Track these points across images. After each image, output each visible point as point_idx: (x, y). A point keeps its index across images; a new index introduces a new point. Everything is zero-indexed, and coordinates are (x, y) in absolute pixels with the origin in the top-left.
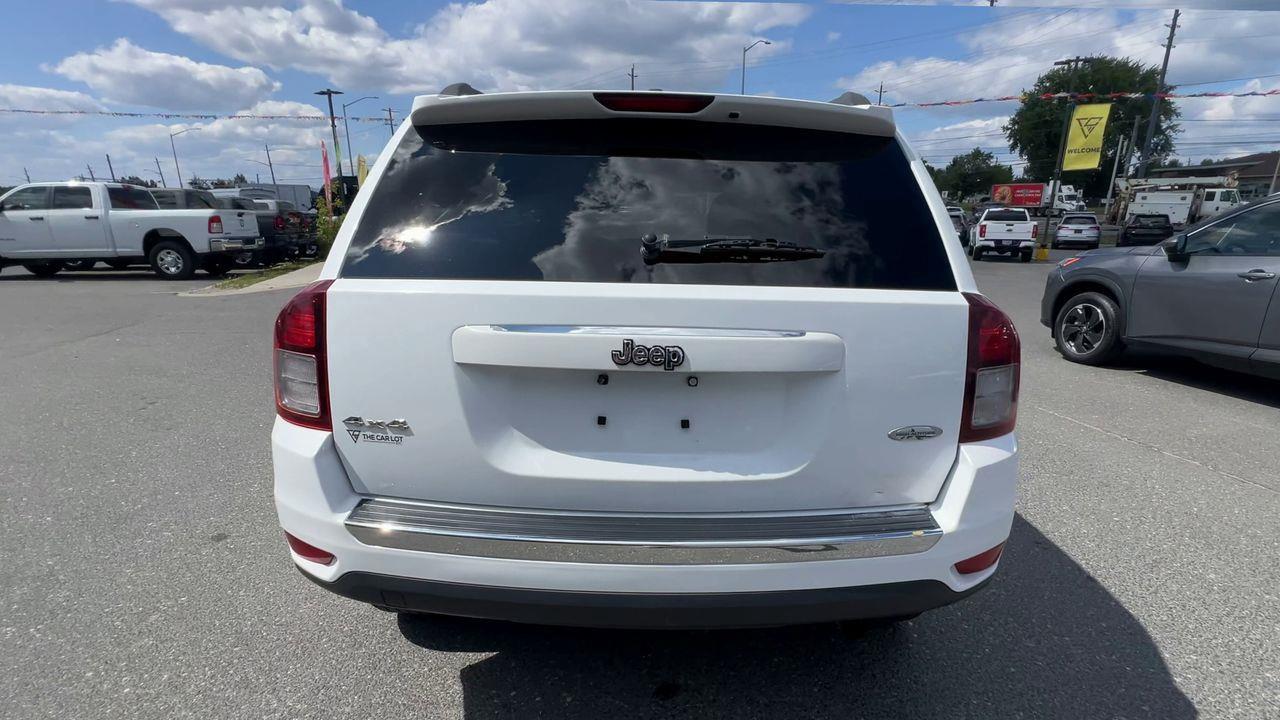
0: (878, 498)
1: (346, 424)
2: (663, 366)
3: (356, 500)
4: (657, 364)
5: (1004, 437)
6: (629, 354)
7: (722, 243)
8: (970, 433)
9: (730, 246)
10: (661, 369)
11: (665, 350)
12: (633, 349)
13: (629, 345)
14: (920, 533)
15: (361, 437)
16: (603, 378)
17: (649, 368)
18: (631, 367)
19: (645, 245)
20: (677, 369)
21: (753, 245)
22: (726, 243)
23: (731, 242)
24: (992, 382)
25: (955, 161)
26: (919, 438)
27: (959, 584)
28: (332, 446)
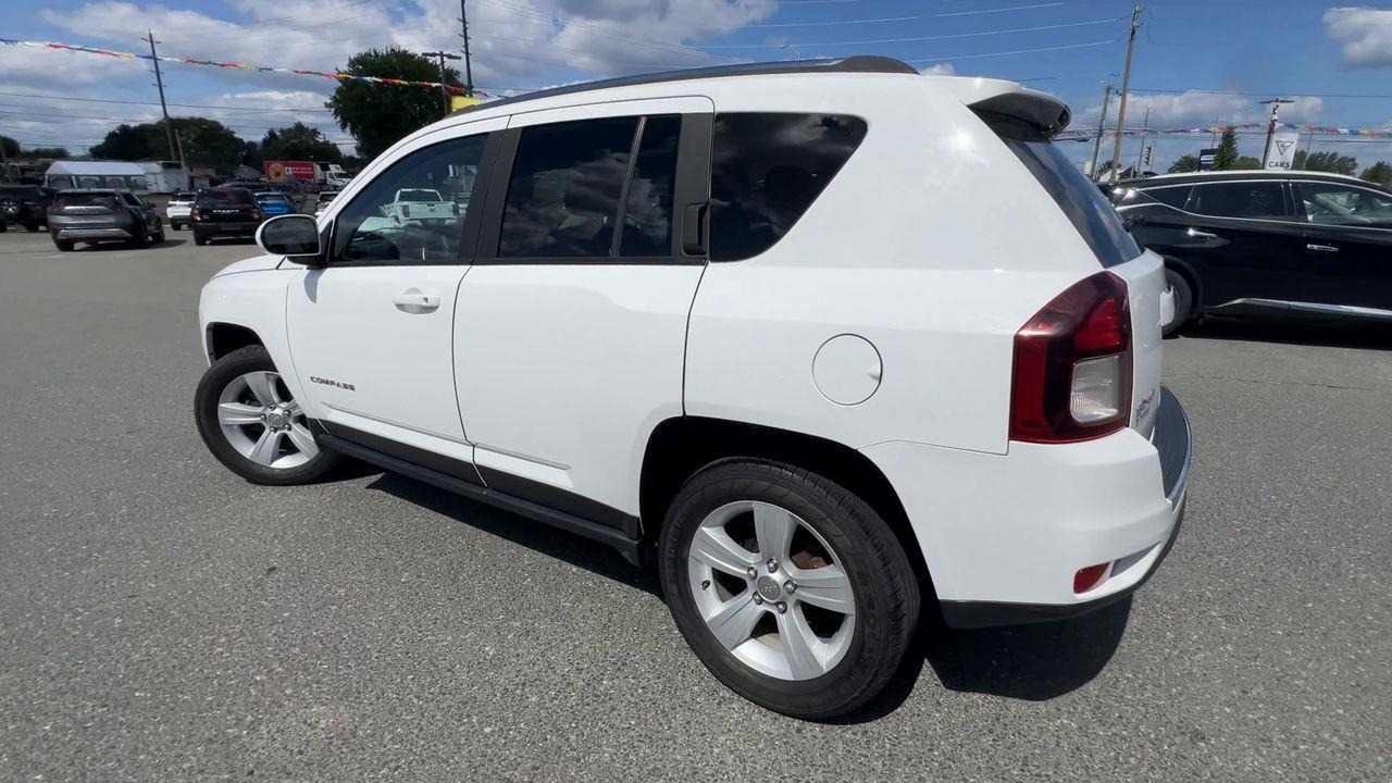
25: (272, 134)
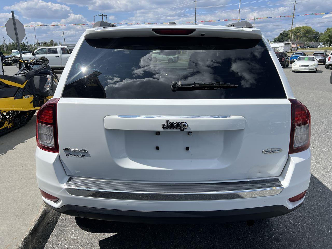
0: (259, 175)
1: (64, 151)
2: (180, 129)
3: (68, 178)
4: (178, 129)
5: (305, 151)
6: (168, 125)
7: (200, 84)
8: (293, 150)
9: (203, 85)
10: (179, 130)
11: (181, 123)
12: (169, 123)
13: (168, 122)
14: (275, 188)
15: (70, 155)
16: (158, 133)
17: (175, 130)
18: (169, 130)
19: (172, 86)
20: (185, 130)
21: (211, 84)
22: (202, 84)
23: (203, 84)
24: (300, 131)
26: (274, 153)
27: (290, 206)
28: (59, 158)
